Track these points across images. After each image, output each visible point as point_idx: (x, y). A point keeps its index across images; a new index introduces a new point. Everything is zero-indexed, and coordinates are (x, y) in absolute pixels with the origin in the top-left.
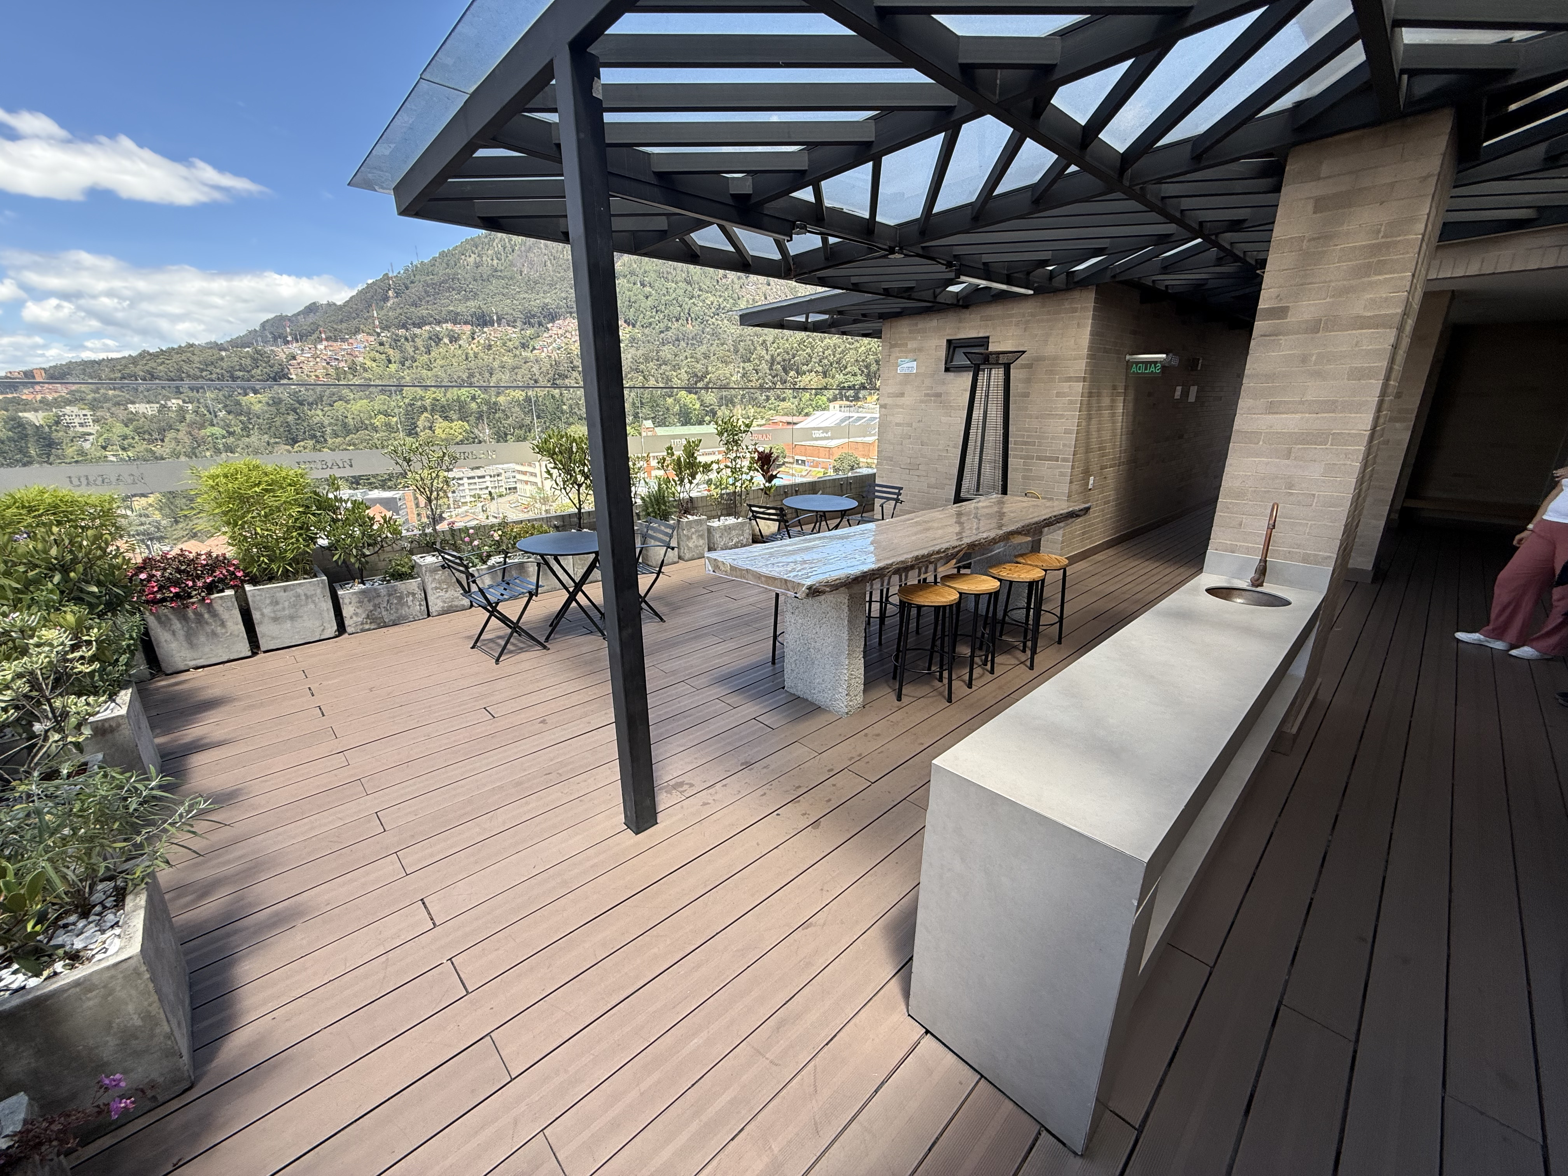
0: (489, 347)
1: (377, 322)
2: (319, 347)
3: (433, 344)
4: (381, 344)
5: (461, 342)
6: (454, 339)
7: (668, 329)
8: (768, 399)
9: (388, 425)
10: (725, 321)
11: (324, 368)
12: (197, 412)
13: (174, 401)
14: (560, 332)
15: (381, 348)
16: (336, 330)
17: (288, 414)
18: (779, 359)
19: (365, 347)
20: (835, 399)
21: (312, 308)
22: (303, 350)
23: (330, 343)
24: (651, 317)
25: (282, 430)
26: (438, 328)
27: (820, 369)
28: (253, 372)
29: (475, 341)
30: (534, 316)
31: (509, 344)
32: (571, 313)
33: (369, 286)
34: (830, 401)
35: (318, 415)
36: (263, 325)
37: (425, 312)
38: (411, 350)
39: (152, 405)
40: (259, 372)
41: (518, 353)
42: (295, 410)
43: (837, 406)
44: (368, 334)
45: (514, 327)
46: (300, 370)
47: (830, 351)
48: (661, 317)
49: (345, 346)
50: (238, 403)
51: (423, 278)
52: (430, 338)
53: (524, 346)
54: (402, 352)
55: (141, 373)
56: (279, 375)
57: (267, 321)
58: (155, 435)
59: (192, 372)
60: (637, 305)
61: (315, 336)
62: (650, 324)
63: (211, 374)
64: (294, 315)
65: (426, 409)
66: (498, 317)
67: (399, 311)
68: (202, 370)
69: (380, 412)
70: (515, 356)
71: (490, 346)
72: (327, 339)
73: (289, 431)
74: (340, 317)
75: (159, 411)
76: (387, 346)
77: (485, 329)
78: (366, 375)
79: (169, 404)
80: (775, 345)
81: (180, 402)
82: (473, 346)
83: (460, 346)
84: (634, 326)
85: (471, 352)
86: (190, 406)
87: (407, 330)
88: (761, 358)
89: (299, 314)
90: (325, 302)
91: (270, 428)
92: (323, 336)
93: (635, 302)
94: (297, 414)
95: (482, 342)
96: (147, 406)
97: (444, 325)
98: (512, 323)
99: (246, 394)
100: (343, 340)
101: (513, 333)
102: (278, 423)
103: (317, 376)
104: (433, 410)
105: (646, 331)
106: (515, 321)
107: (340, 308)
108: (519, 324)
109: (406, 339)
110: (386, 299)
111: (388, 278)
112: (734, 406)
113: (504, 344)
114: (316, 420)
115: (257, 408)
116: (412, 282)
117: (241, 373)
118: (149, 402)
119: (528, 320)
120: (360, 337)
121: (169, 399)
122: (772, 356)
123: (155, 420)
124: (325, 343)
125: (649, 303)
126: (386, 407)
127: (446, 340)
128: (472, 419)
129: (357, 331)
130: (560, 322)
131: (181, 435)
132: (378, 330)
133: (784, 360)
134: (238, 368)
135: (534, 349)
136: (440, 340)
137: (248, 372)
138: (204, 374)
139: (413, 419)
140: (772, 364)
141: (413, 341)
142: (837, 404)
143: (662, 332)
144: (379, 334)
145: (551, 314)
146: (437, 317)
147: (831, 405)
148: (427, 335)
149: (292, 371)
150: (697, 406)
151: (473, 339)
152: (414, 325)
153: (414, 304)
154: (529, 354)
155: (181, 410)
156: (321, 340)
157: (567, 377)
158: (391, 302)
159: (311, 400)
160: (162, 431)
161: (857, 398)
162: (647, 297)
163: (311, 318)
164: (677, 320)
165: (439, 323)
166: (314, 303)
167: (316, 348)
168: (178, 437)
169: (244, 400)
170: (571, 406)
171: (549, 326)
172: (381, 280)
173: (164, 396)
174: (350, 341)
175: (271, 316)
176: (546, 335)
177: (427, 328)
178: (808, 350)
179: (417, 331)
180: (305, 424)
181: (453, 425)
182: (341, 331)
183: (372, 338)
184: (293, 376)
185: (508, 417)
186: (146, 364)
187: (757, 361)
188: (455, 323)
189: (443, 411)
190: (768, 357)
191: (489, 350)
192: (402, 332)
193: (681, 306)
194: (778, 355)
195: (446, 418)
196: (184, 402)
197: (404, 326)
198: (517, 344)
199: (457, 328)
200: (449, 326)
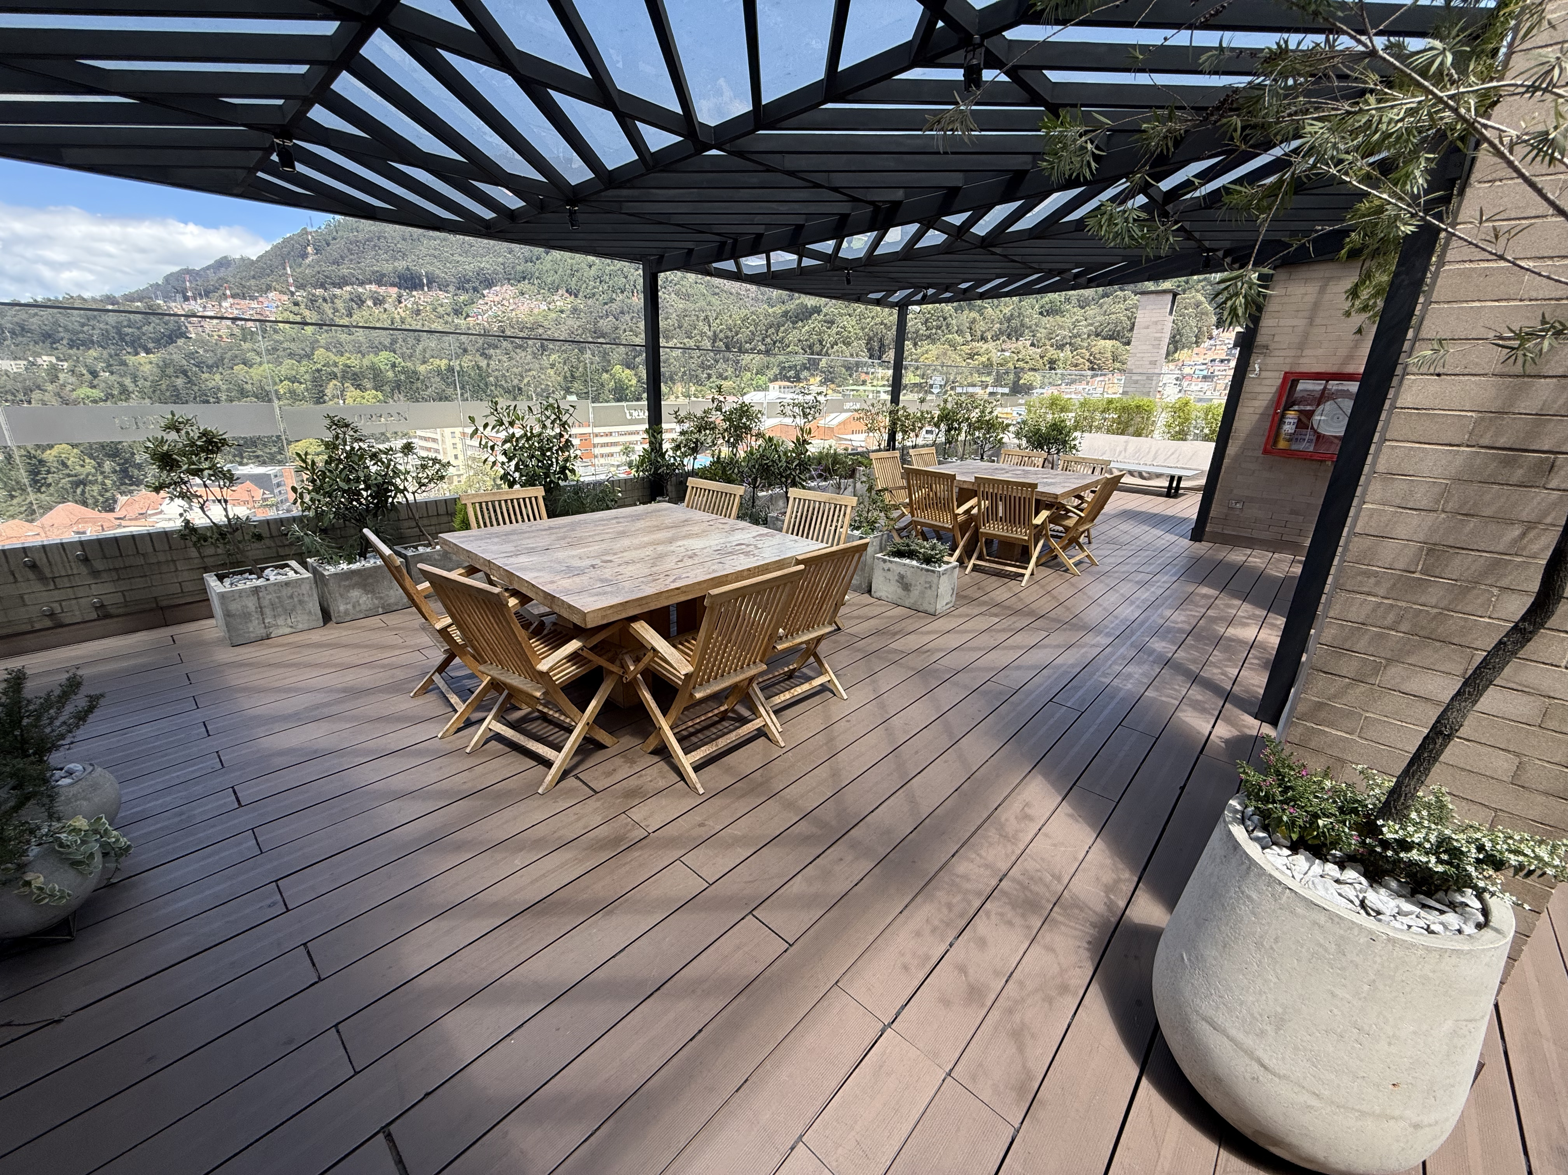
0: (418, 312)
1: (291, 280)
2: (224, 304)
3: (355, 306)
4: (296, 304)
5: (386, 306)
6: (378, 301)
7: (612, 300)
8: (709, 376)
9: (292, 392)
10: (673, 295)
11: (228, 328)
12: (73, 371)
13: (45, 358)
14: (497, 299)
15: (295, 309)
16: (244, 287)
17: (177, 377)
18: (722, 335)
19: (277, 307)
20: (775, 379)
21: (223, 263)
22: (205, 307)
23: (236, 301)
24: (594, 287)
25: (168, 394)
26: (360, 290)
27: (763, 348)
28: (145, 328)
29: (402, 305)
30: (468, 281)
31: (440, 309)
32: (509, 280)
33: (286, 241)
34: (771, 381)
35: (216, 380)
36: (167, 279)
37: (346, 271)
38: (330, 312)
39: (19, 362)
40: (151, 328)
41: (450, 320)
42: (185, 373)
43: (777, 387)
44: (281, 292)
45: (447, 292)
46: (200, 329)
47: (773, 330)
48: (606, 287)
49: (254, 304)
50: (124, 363)
51: (346, 235)
52: (352, 300)
53: (457, 312)
54: (319, 313)
55: (9, 325)
56: (175, 335)
57: (171, 274)
58: (21, 396)
59: (70, 326)
60: (579, 274)
61: (220, 292)
62: (594, 295)
63: (93, 329)
64: (203, 269)
65: (335, 376)
66: (428, 280)
67: (317, 269)
68: (83, 325)
69: (286, 378)
70: (446, 323)
71: (419, 310)
72: (233, 296)
73: (177, 396)
74: (252, 273)
75: (26, 369)
76: (303, 307)
77: (414, 293)
78: (276, 337)
79: (39, 361)
80: (718, 321)
81: (54, 360)
82: (400, 311)
83: (385, 310)
84: (576, 296)
85: (397, 317)
86: (66, 365)
87: (326, 289)
88: (702, 334)
89: (208, 268)
90: (238, 257)
91: (154, 391)
92: (228, 292)
93: (577, 271)
94: (188, 377)
95: (410, 306)
96: (12, 363)
97: (367, 287)
98: (443, 287)
99: (137, 354)
100: (253, 298)
101: (445, 298)
102: (164, 387)
103: (220, 336)
104: (343, 377)
105: (590, 302)
106: (448, 285)
107: (252, 263)
108: (451, 288)
109: (325, 300)
110: (304, 255)
111: (307, 233)
112: (674, 384)
113: (434, 310)
114: (211, 384)
115: (147, 369)
116: (334, 239)
117: (130, 330)
118: (15, 359)
119: (463, 284)
120: (271, 295)
121: (39, 355)
122: (715, 332)
123: (21, 379)
124: (231, 300)
125: (593, 272)
126: (294, 373)
127: (370, 303)
128: (387, 388)
129: (269, 288)
130: (498, 288)
131: (47, 397)
132: (293, 289)
133: (727, 337)
134: (125, 323)
135: (468, 316)
136: (363, 302)
137: (138, 328)
138: (86, 328)
139: (321, 386)
140: (714, 341)
141: (333, 302)
142: (777, 384)
143: (606, 304)
144: (293, 294)
145: (486, 280)
146: (360, 277)
147: (771, 385)
148: (348, 297)
149: (191, 329)
150: (634, 382)
151: (400, 302)
152: (334, 285)
153: (336, 263)
154: (463, 321)
155: (53, 368)
156: (225, 297)
157: (497, 347)
158: (310, 259)
159: (210, 362)
160: (28, 391)
161: (798, 379)
162: (590, 267)
163: (222, 273)
164: (622, 292)
165: (362, 284)
166: (226, 257)
167: (220, 305)
168: (46, 399)
169: (131, 360)
170: (496, 377)
171: (485, 292)
172: (300, 235)
173: (34, 352)
174: (260, 299)
175: (175, 269)
176: (481, 301)
177: (348, 288)
178: (752, 328)
179: (337, 291)
180: (196, 388)
181: (366, 394)
182: (249, 288)
183: (286, 298)
184: (193, 336)
185: (427, 387)
186: (15, 316)
187: (698, 337)
188: (380, 283)
189: (355, 378)
190: (710, 334)
191: (417, 315)
192: (319, 292)
193: (626, 277)
194: (721, 331)
195: (358, 387)
196: (58, 359)
197: (322, 286)
198: (449, 310)
199: (382, 290)
200: (374, 287)
